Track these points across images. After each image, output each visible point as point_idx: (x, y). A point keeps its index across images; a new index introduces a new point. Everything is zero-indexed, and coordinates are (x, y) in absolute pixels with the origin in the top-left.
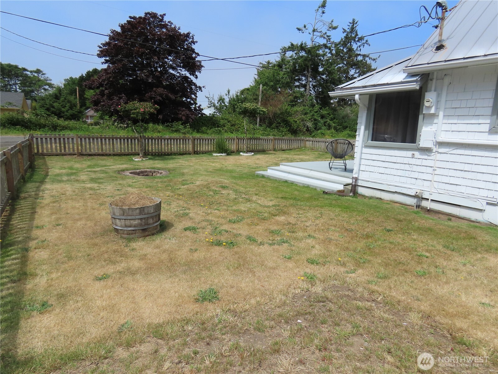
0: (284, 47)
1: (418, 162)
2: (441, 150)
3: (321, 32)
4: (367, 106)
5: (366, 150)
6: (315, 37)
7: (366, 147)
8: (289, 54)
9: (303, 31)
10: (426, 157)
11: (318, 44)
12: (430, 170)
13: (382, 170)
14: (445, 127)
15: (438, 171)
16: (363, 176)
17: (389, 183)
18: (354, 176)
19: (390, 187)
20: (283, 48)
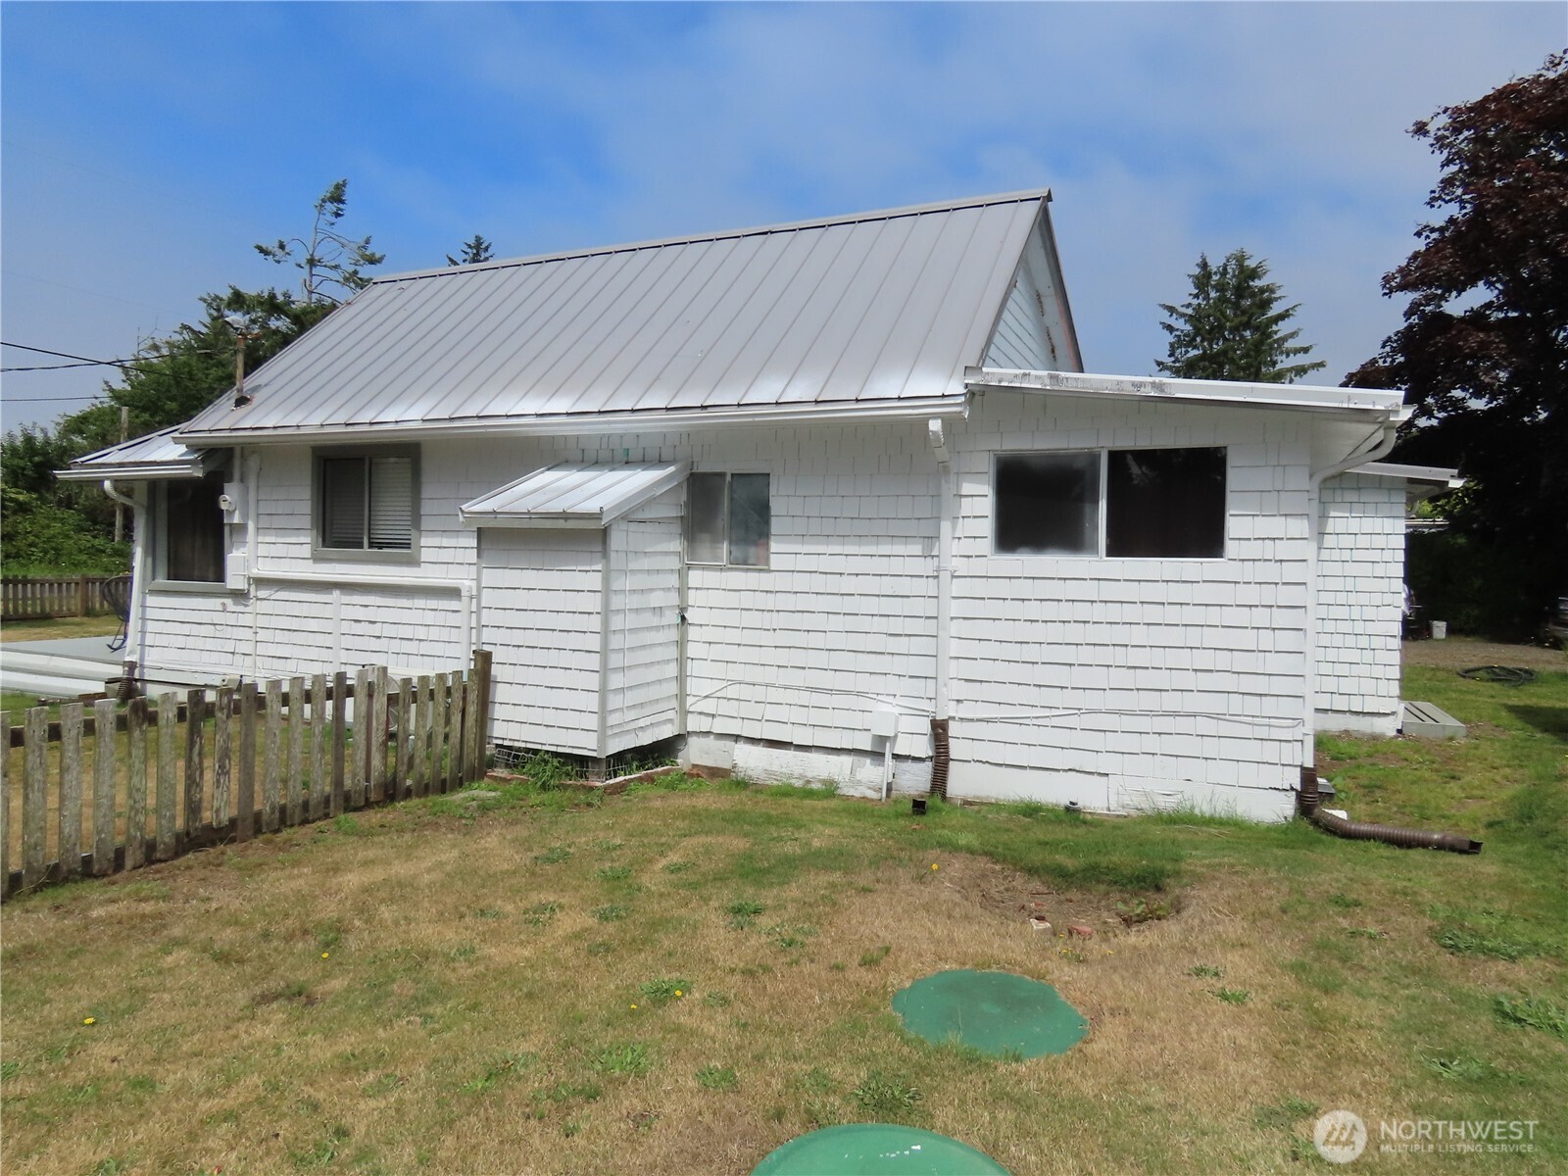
0: (217, 297)
1: (231, 619)
2: (262, 594)
3: (336, 267)
4: (145, 503)
5: (151, 600)
6: (316, 280)
7: (153, 592)
8: (236, 318)
9: (277, 258)
10: (240, 608)
11: (330, 300)
12: (247, 634)
13: (181, 641)
14: (263, 550)
15: (262, 635)
16: (152, 658)
17: (194, 669)
18: (127, 659)
19: (196, 675)
20: (214, 299)
